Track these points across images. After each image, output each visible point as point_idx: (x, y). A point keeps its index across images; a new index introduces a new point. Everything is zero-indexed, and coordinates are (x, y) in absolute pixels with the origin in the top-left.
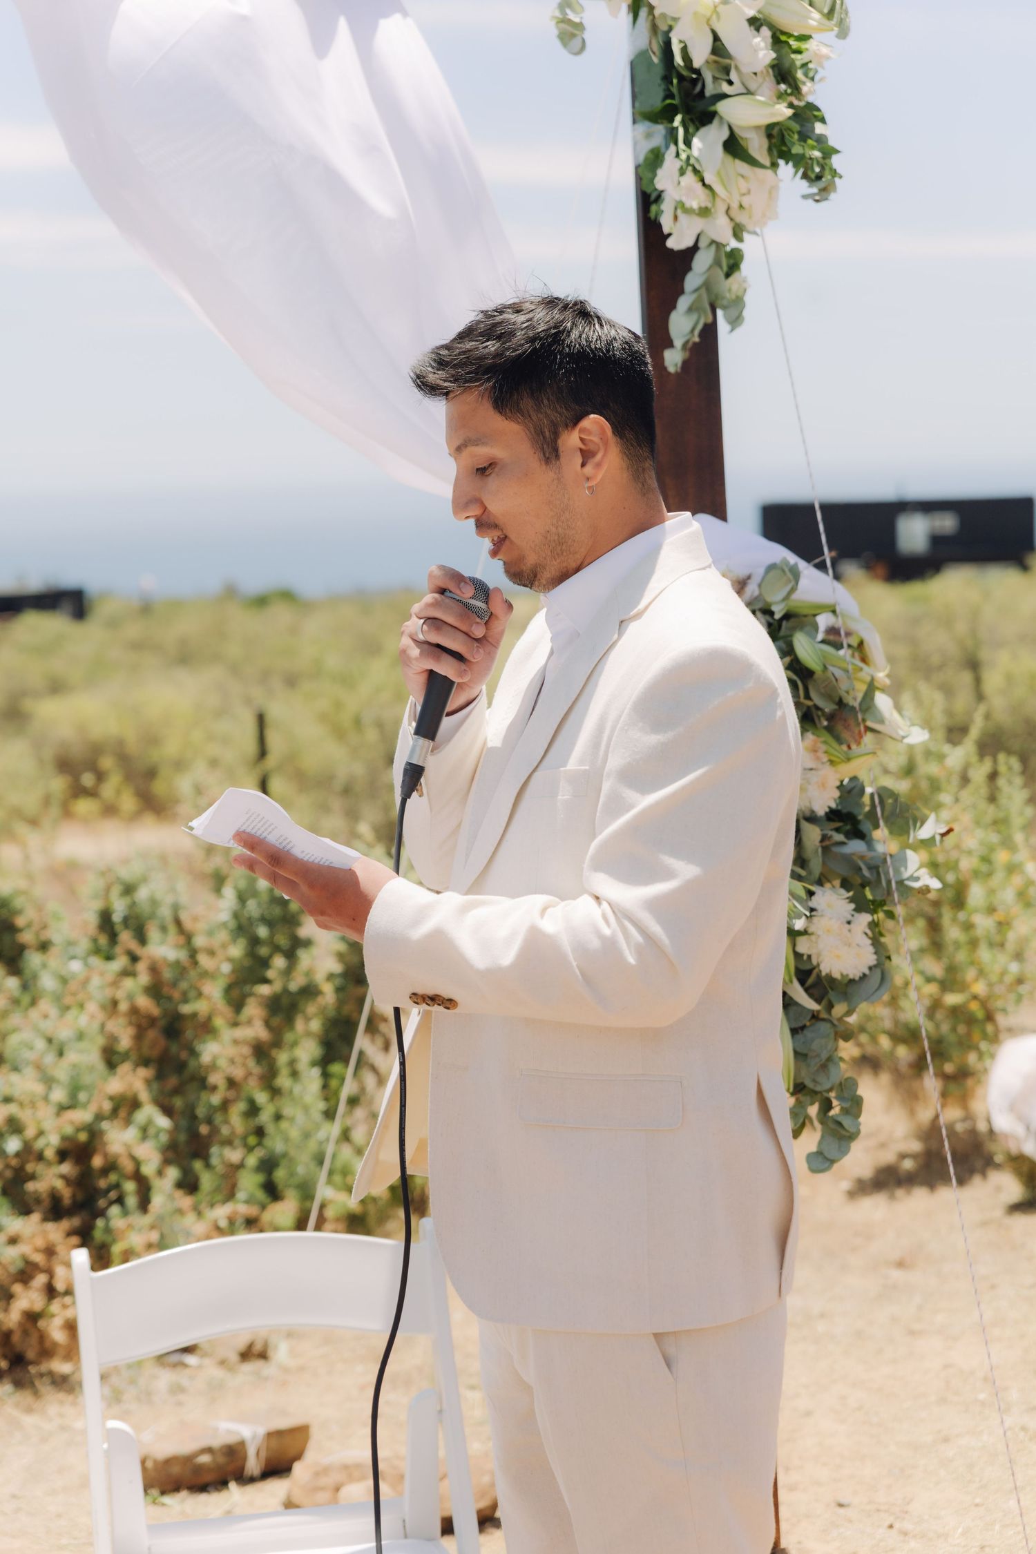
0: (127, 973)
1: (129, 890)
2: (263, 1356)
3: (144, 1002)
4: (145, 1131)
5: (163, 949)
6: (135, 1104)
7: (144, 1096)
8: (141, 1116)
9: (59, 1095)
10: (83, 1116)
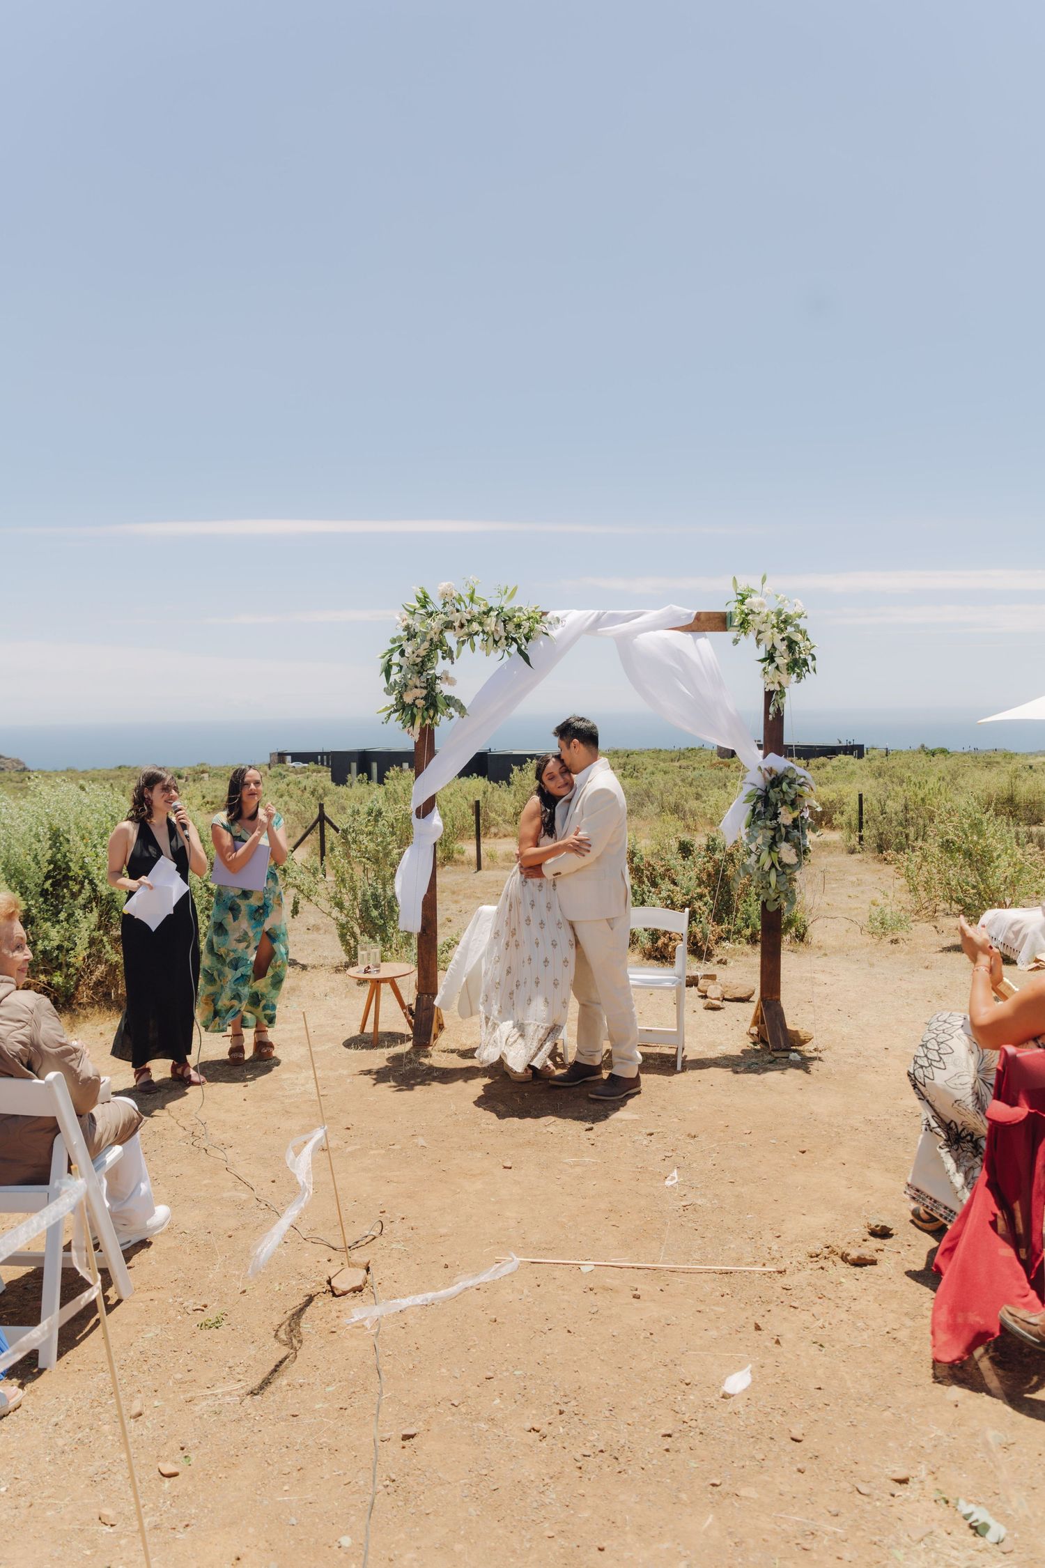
0: (708, 862)
1: (713, 840)
2: (725, 963)
3: (710, 869)
4: (705, 904)
5: (718, 856)
6: (705, 896)
7: (707, 894)
8: (705, 899)
9: (684, 891)
10: (689, 897)
